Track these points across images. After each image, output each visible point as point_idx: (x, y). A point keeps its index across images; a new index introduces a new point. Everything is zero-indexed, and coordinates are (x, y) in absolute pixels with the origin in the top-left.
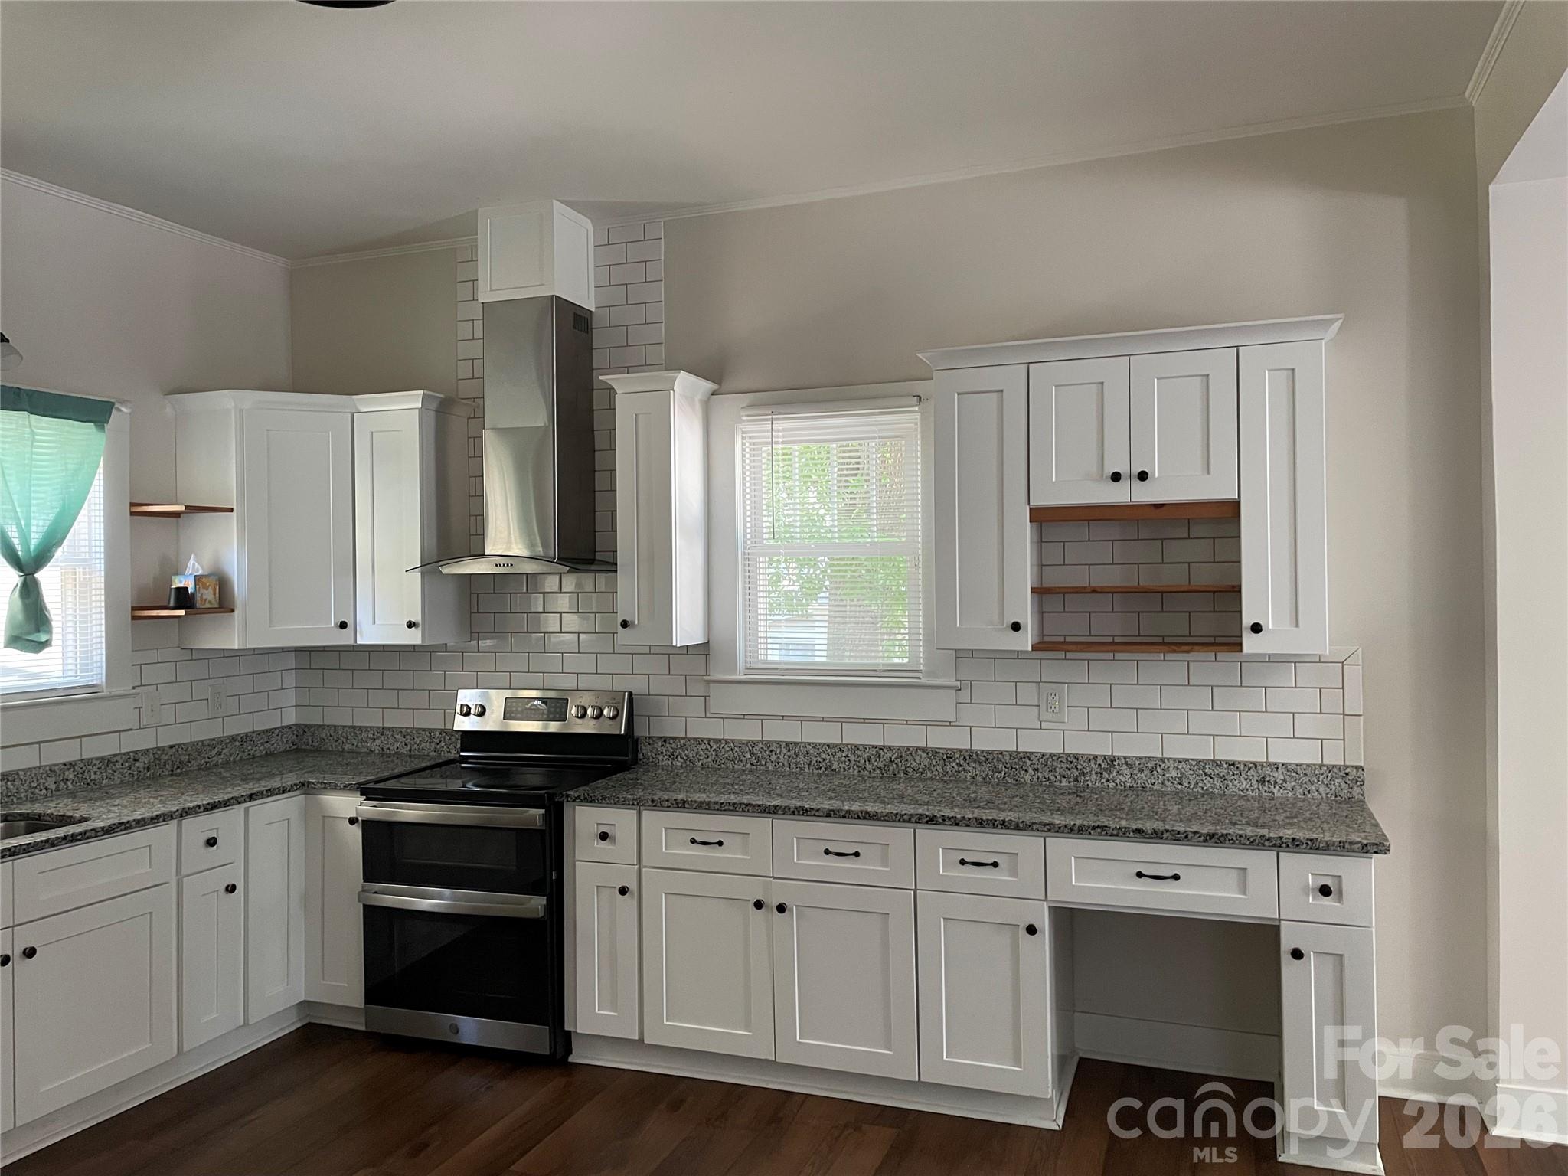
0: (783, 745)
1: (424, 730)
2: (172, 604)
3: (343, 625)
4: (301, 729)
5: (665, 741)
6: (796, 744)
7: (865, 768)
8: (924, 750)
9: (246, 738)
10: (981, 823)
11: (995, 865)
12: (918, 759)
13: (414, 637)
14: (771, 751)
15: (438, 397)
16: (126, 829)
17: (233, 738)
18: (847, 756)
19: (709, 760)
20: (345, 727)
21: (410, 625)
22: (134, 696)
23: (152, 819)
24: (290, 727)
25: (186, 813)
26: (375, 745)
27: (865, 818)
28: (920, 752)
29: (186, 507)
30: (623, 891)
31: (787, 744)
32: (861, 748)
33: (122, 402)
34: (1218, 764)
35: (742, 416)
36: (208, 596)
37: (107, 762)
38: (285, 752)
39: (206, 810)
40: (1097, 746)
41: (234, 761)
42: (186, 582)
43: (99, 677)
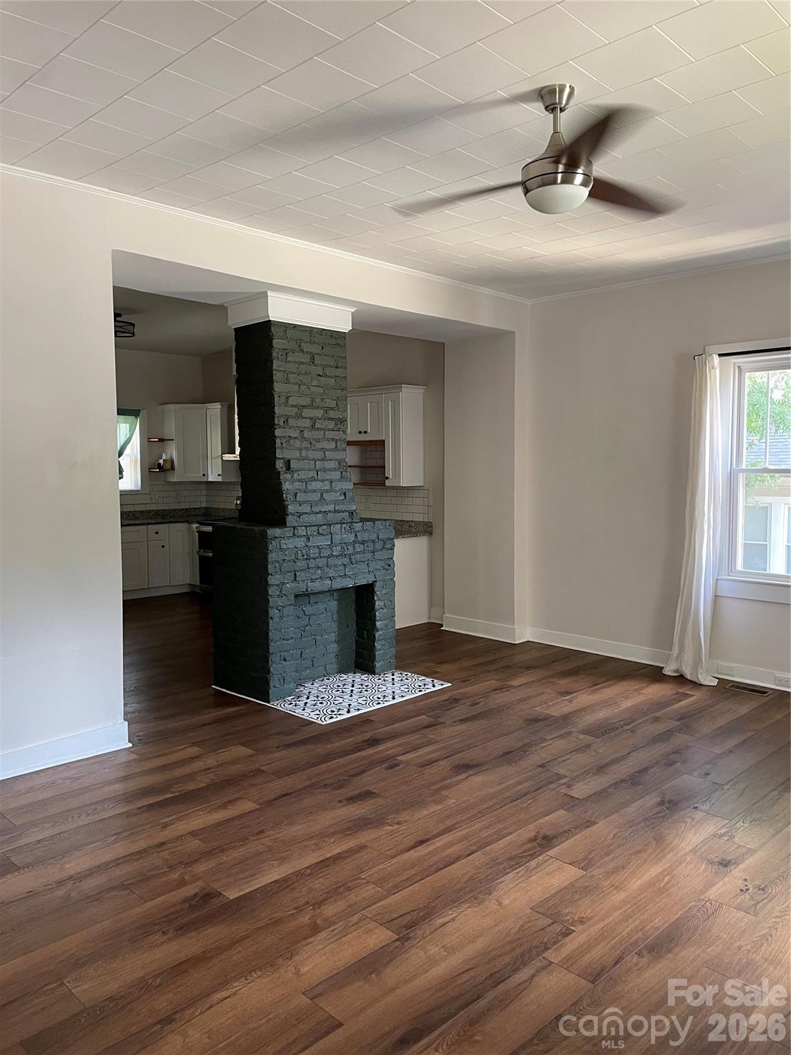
2: (157, 468)
3: (204, 475)
4: (207, 509)
13: (220, 479)
16: (131, 525)
17: (183, 509)
21: (219, 475)
22: (150, 494)
23: (138, 524)
24: (203, 507)
25: (149, 524)
29: (159, 439)
33: (144, 409)
34: (401, 521)
36: (168, 466)
37: (142, 512)
38: (200, 514)
39: (155, 524)
42: (161, 461)
43: (139, 488)
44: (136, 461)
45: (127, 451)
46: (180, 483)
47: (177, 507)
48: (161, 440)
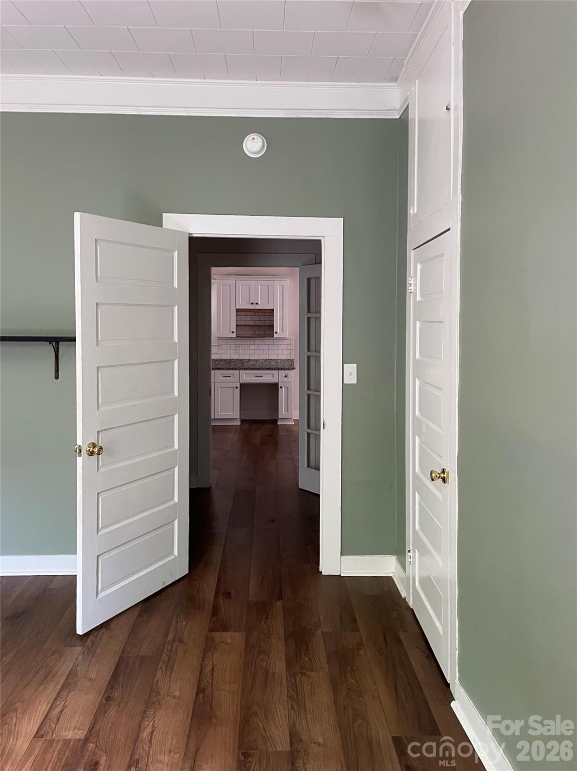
34: (269, 360)
40: (247, 357)
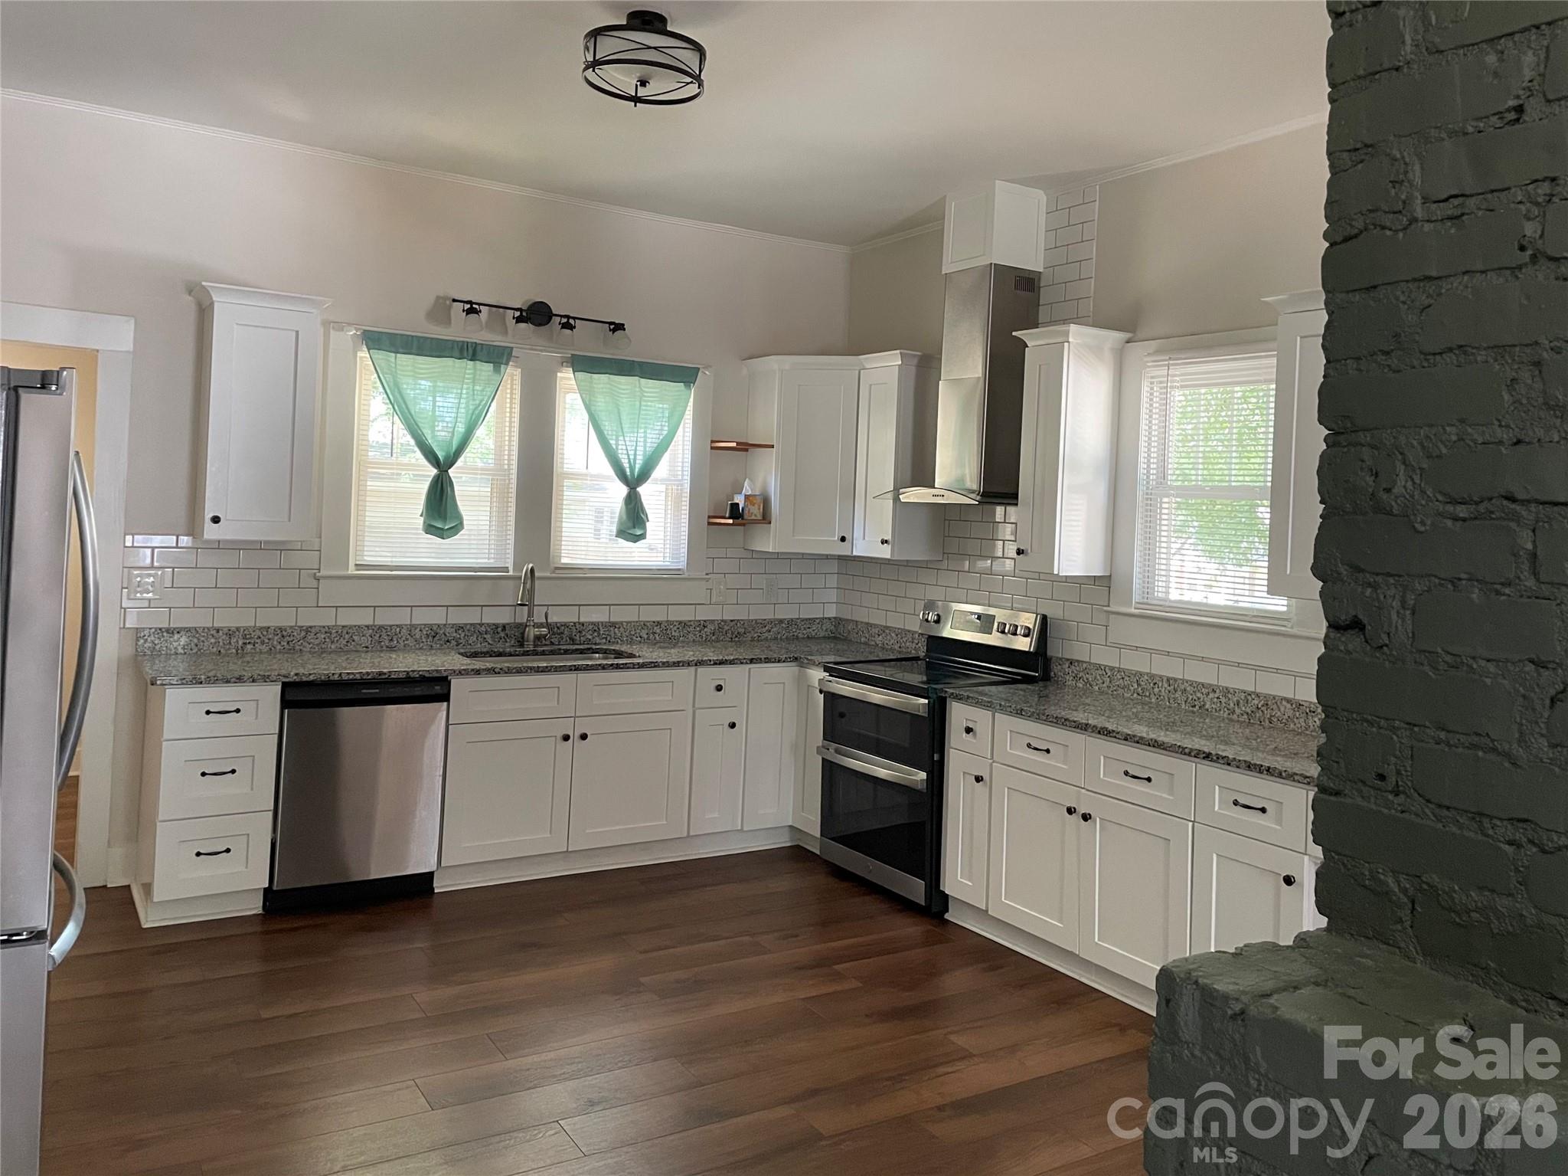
0: (1165, 679)
1: (909, 631)
2: (727, 515)
3: (843, 539)
4: (838, 621)
5: (1071, 663)
6: (1175, 680)
7: (1234, 712)
8: (1288, 701)
9: (791, 622)
10: (1249, 767)
11: (1263, 810)
12: (1282, 709)
13: (885, 552)
14: (1155, 684)
15: (915, 356)
16: (655, 666)
17: (781, 621)
18: (1218, 698)
19: (1105, 685)
20: (862, 622)
21: (884, 542)
22: (707, 580)
23: (674, 663)
24: (829, 619)
25: (700, 663)
26: (879, 640)
27: (1154, 746)
28: (1284, 703)
29: (738, 443)
30: (979, 779)
31: (1168, 680)
32: (1231, 691)
33: (707, 367)
35: (1148, 362)
36: (755, 512)
37: (684, 624)
38: (824, 637)
39: (715, 664)
41: (781, 639)
42: (739, 500)
43: (682, 564)
44: (679, 497)
45: (661, 471)
46: (777, 556)
47: (767, 614)
48: (744, 447)
